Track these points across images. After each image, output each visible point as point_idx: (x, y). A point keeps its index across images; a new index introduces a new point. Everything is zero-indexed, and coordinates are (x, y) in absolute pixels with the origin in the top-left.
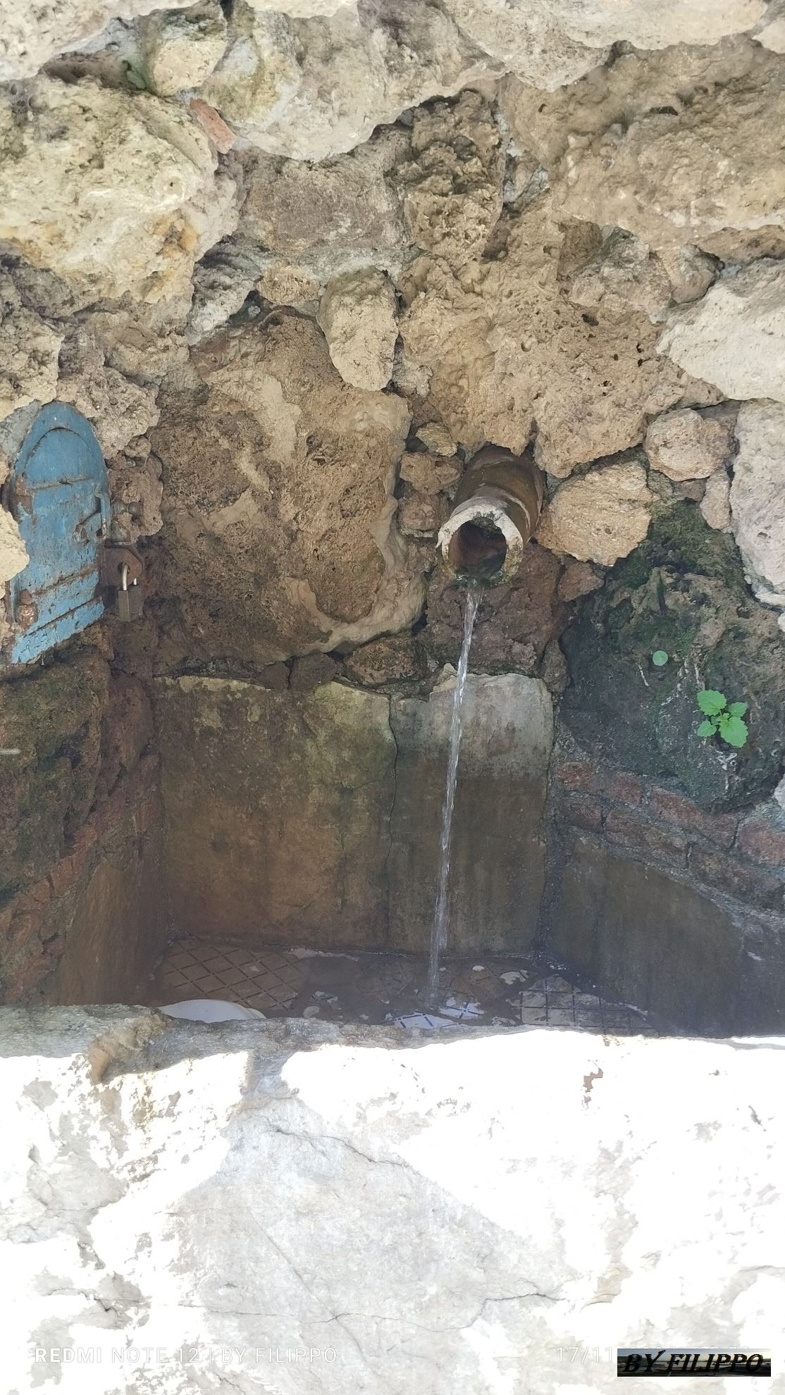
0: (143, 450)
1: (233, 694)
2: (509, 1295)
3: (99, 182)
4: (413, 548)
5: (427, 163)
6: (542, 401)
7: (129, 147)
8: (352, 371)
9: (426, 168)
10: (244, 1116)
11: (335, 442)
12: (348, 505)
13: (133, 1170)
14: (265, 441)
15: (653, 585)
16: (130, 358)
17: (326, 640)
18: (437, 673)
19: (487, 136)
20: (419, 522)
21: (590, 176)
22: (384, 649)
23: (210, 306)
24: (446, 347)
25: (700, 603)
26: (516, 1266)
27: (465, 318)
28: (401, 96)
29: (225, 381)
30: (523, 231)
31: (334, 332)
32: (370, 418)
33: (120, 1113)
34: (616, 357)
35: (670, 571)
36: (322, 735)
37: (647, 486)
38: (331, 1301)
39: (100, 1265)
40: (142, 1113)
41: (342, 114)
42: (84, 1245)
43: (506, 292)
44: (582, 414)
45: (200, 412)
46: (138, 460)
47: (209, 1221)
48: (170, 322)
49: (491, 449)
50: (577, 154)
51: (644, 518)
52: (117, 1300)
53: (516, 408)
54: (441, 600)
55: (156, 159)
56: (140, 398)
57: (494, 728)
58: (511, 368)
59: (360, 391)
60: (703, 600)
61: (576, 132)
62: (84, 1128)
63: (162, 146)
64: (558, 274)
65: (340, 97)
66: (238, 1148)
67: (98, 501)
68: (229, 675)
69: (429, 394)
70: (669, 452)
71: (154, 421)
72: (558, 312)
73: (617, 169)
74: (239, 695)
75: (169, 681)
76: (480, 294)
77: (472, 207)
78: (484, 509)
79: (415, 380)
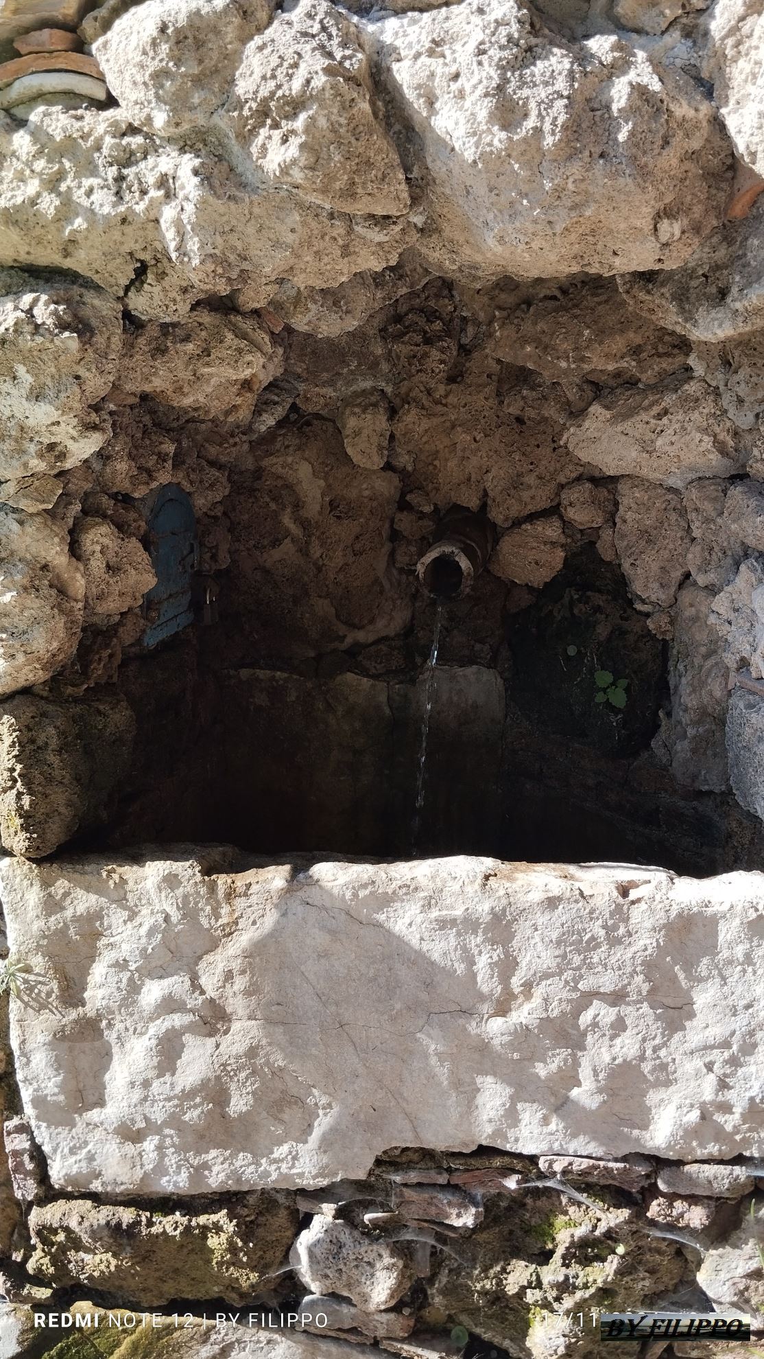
0: (219, 511)
1: (277, 681)
2: (443, 1011)
3: (208, 364)
4: (404, 577)
5: (407, 324)
6: (490, 476)
7: (225, 345)
8: (360, 457)
9: (407, 327)
10: (288, 895)
11: (349, 504)
12: (357, 547)
13: (224, 930)
14: (300, 503)
15: (566, 600)
16: (213, 451)
17: (342, 642)
18: (422, 666)
19: (446, 306)
20: (407, 558)
21: (508, 336)
22: (384, 648)
23: (265, 416)
24: (424, 439)
25: (595, 612)
26: (447, 991)
27: (436, 421)
28: (384, 299)
29: (274, 464)
30: (472, 365)
31: (348, 432)
32: (373, 487)
33: (217, 894)
34: (538, 446)
35: (577, 590)
36: (340, 710)
37: (564, 532)
38: (338, 1014)
39: (203, 992)
40: (230, 894)
41: (347, 312)
42: (194, 979)
43: (462, 404)
44: (516, 484)
45: (257, 485)
46: (215, 518)
47: (267, 961)
48: (238, 427)
49: (457, 508)
50: (500, 322)
51: (561, 554)
52: (211, 1017)
53: (472, 479)
54: (424, 613)
55: (240, 351)
56: (218, 477)
57: (462, 705)
58: (467, 454)
59: (366, 469)
60: (598, 609)
61: (500, 308)
62: (196, 903)
63: (243, 344)
64: (498, 391)
65: (346, 304)
66: (284, 915)
67: (192, 545)
68: (274, 668)
69: (415, 470)
70: (574, 510)
71: (227, 492)
72: (498, 417)
73: (525, 332)
74: (281, 682)
75: (232, 672)
76: (445, 405)
77: (435, 354)
78: (448, 549)
79: (404, 460)
